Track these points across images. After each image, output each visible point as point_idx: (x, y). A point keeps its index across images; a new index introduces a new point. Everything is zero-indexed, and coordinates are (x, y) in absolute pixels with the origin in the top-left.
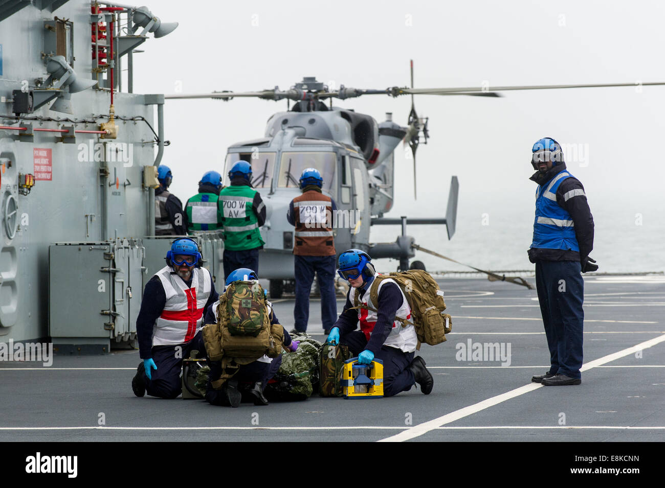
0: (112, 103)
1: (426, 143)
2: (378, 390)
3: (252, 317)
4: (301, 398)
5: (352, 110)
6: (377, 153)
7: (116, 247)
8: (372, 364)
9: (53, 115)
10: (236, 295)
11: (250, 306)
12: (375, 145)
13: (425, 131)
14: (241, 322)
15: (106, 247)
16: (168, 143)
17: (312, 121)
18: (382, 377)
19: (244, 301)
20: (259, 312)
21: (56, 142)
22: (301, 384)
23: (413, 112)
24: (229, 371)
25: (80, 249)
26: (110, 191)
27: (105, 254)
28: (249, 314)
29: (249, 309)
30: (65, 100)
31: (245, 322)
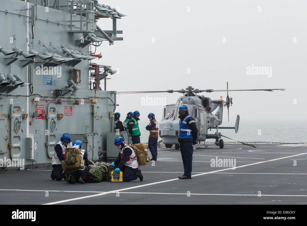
0: (95, 93)
1: (231, 106)
2: (121, 180)
3: (71, 159)
4: (98, 182)
5: (203, 96)
6: (210, 108)
7: (87, 135)
8: (119, 172)
9: (72, 97)
10: (67, 153)
11: (71, 156)
12: (209, 106)
13: (231, 102)
14: (68, 161)
15: (85, 135)
16: (118, 105)
17: (189, 99)
18: (122, 176)
19: (69, 154)
20: (74, 157)
21: (74, 105)
22: (97, 178)
23: (228, 97)
24: (71, 174)
25: (77, 136)
26: (95, 119)
27: (84, 137)
28: (71, 158)
29: (71, 157)
30: (75, 93)
31: (69, 161)
